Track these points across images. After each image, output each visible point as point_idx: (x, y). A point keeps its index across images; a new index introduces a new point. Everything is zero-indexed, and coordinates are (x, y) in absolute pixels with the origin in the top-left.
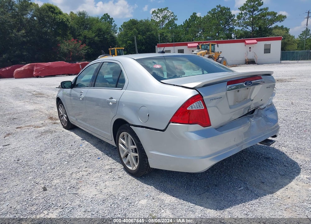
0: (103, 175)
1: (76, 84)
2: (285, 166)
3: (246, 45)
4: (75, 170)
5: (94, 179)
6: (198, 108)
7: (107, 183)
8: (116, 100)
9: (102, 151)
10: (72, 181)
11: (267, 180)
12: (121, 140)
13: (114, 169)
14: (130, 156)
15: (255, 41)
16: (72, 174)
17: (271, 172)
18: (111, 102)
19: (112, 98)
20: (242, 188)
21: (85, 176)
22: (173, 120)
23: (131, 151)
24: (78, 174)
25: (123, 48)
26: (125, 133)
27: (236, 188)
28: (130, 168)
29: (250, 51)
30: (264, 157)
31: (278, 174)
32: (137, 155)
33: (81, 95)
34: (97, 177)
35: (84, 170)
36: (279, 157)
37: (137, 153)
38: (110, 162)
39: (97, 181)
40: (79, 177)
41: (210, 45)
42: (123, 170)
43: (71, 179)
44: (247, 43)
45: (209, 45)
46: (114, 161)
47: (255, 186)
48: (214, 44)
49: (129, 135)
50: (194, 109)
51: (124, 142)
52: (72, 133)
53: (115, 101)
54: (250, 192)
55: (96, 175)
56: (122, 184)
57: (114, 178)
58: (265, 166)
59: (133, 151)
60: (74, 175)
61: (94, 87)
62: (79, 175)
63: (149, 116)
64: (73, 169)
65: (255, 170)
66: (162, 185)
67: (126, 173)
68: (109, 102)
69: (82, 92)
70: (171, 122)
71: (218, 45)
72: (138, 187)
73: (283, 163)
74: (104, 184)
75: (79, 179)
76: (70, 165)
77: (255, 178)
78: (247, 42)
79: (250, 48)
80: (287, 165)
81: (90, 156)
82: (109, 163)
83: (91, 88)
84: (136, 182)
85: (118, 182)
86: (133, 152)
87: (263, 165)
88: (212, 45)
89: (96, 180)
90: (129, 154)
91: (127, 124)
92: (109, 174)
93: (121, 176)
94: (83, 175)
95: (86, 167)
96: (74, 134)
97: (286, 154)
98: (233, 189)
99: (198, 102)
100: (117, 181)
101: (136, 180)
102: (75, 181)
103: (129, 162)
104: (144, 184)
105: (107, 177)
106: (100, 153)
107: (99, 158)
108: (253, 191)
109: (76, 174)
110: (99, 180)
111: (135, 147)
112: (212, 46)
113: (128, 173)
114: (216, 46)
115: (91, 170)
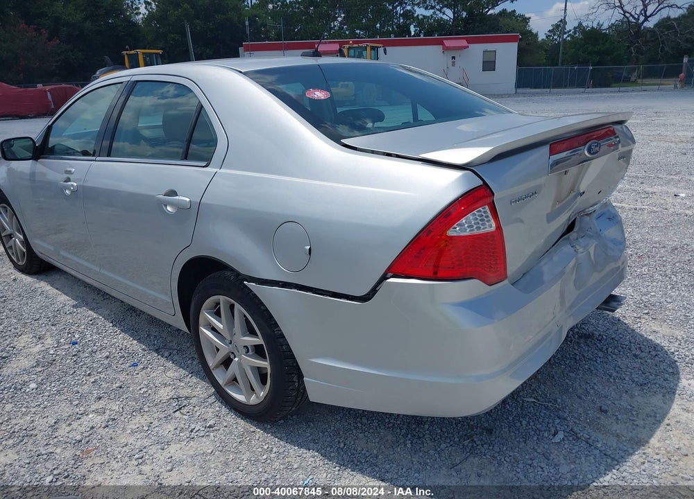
0: (156, 423)
1: (50, 146)
2: (635, 356)
3: (446, 52)
4: (65, 409)
5: (131, 440)
6: (478, 228)
7: (173, 448)
8: (188, 200)
9: (139, 340)
10: (58, 451)
11: (610, 402)
12: (206, 316)
13: (187, 398)
14: (239, 363)
15: (464, 43)
16: (54, 427)
17: (611, 376)
18: (172, 204)
19: (173, 193)
20: (561, 435)
21: (101, 431)
22: (398, 268)
23: (244, 351)
24: (75, 425)
25: (160, 52)
26: (222, 299)
27: (546, 434)
28: (241, 398)
29: (453, 64)
30: (578, 333)
31: (631, 383)
32: (265, 364)
33: (68, 180)
34: (139, 430)
35: (93, 407)
36: (611, 331)
37: (264, 357)
38: (170, 374)
39: (139, 443)
40: (78, 437)
41: (368, 49)
42: (213, 399)
43: (56, 445)
44: (447, 47)
45: (365, 49)
46: (182, 372)
47: (587, 423)
48: (378, 47)
49: (237, 306)
50: (467, 233)
51: (219, 325)
52: (43, 286)
53: (186, 201)
54: (583, 444)
55: (134, 421)
56: (220, 449)
57: (192, 431)
58: (591, 360)
59: (248, 351)
60: (63, 430)
61: (109, 155)
62: (79, 429)
63: (310, 253)
64: (56, 407)
65: (571, 374)
66: (342, 445)
67: (224, 410)
68: (166, 206)
69: (70, 172)
70: (390, 274)
71: (385, 50)
72: (273, 455)
73: (630, 349)
74: (165, 453)
75: (80, 441)
76: (47, 394)
77: (580, 398)
78: (447, 43)
79: (454, 58)
80: (638, 352)
81: (107, 357)
82: (168, 381)
83: (98, 158)
84: (260, 439)
85: (206, 445)
86: (250, 353)
87: (584, 356)
88: (373, 48)
89: (136, 442)
90: (236, 359)
91: (228, 273)
92: (176, 418)
93: (211, 422)
94: (92, 428)
95: (100, 398)
96: (49, 287)
97: (626, 321)
98: (538, 438)
99: (480, 211)
100: (204, 439)
101: (259, 433)
102: (69, 453)
103: (235, 379)
104: (289, 446)
105: (171, 427)
106: (134, 345)
107: (135, 365)
108: (590, 441)
109: (70, 425)
110: (146, 442)
111: (259, 341)
112: (373, 51)
113: (230, 410)
114: (381, 50)
115: (115, 406)
